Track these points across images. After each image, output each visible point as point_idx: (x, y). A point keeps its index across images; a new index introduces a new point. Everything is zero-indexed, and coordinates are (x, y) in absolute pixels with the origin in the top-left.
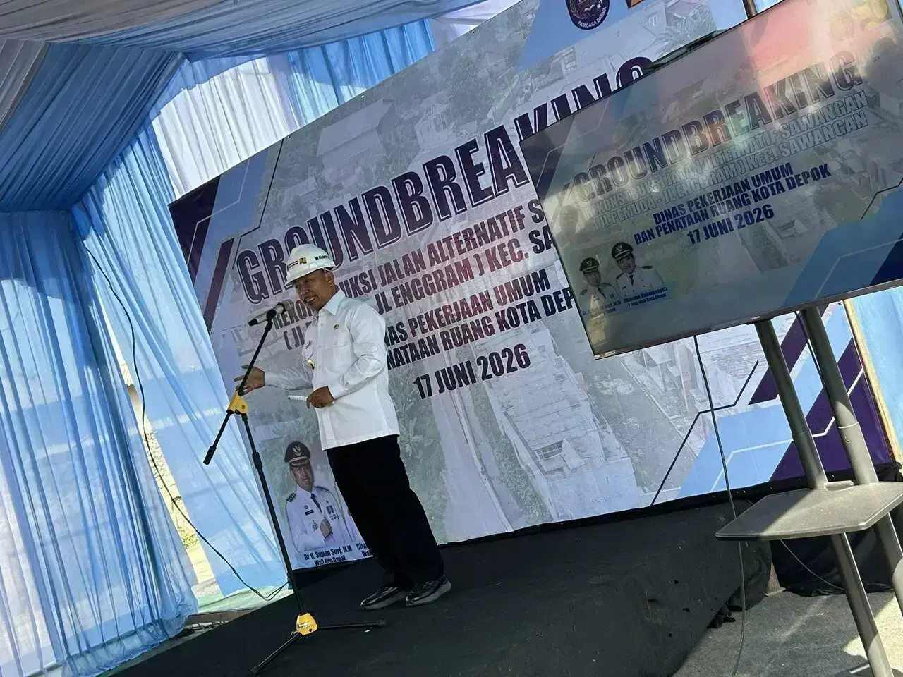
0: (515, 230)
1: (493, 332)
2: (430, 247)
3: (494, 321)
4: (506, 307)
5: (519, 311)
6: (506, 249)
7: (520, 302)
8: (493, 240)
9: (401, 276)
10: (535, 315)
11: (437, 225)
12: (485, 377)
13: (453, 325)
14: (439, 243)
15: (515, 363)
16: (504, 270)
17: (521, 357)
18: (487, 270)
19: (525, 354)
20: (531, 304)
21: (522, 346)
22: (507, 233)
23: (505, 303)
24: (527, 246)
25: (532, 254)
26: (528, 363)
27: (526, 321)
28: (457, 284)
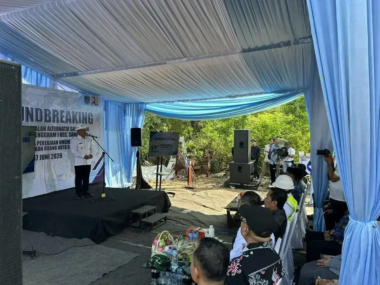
0: (67, 131)
1: (57, 149)
2: (48, 127)
3: (57, 148)
4: (61, 145)
5: (63, 147)
6: (64, 134)
7: (64, 145)
8: (62, 131)
9: (39, 130)
10: (66, 148)
11: (51, 123)
12: (52, 158)
13: (48, 146)
14: (51, 127)
15: (59, 157)
16: (62, 137)
17: (61, 156)
18: (59, 136)
19: (62, 155)
20: (66, 146)
21: (62, 154)
22: (65, 131)
23: (61, 144)
24: (68, 135)
25: (68, 136)
26: (62, 157)
27: (64, 149)
28: (52, 137)
